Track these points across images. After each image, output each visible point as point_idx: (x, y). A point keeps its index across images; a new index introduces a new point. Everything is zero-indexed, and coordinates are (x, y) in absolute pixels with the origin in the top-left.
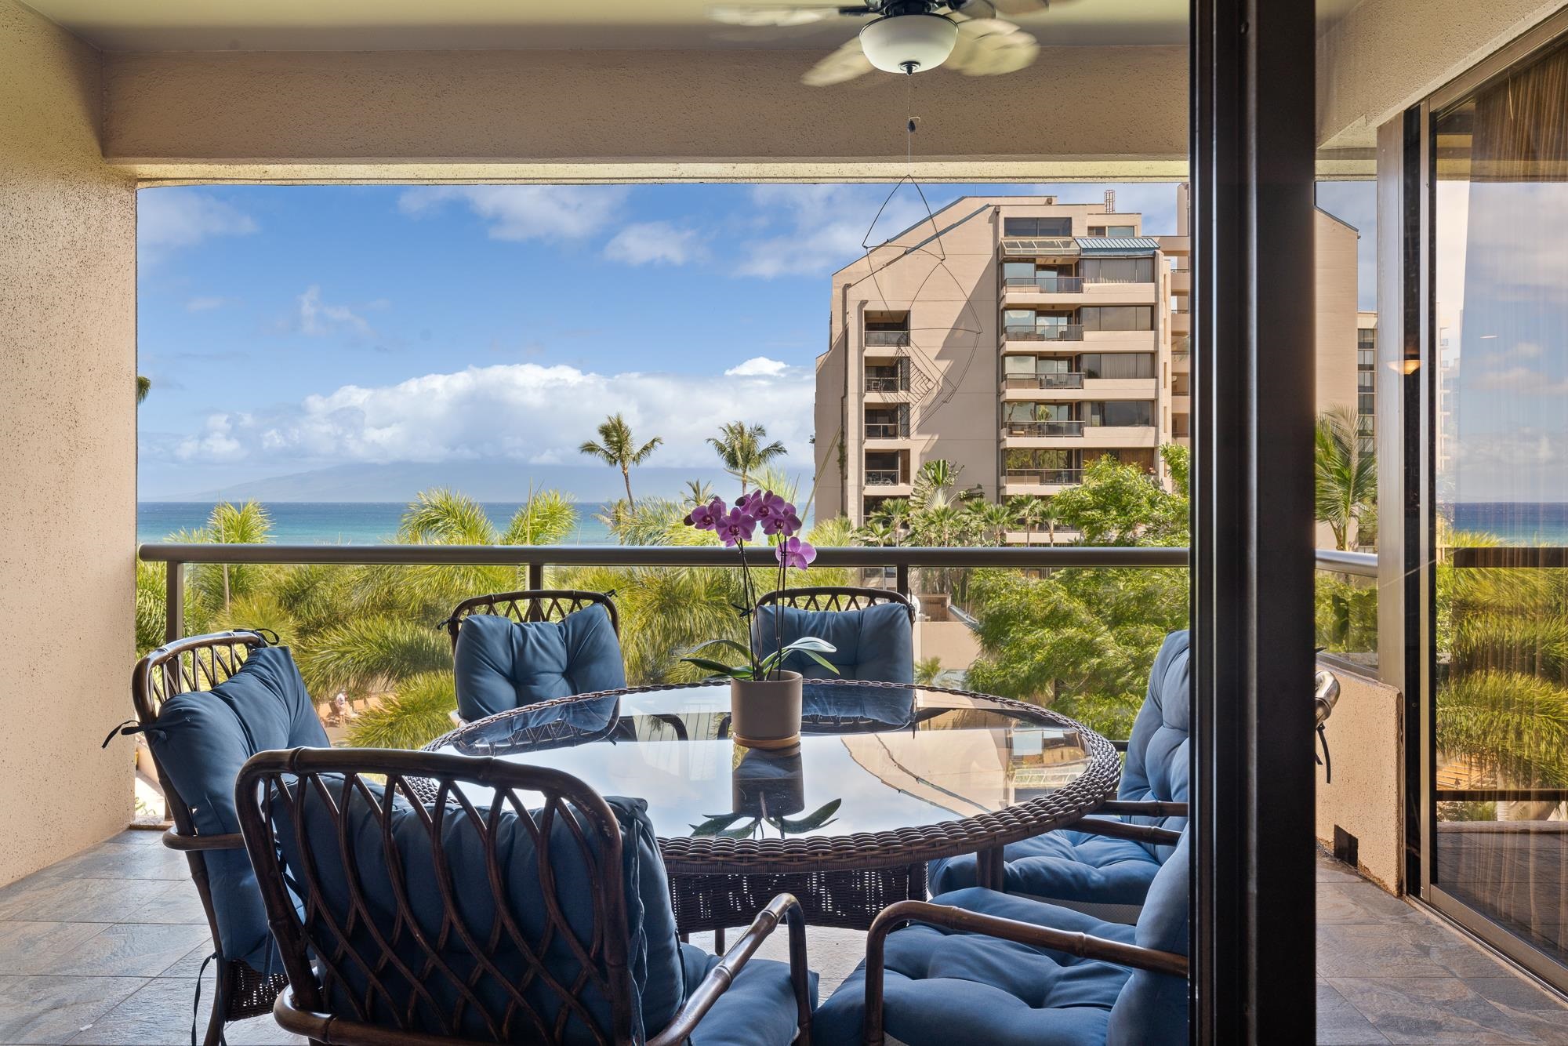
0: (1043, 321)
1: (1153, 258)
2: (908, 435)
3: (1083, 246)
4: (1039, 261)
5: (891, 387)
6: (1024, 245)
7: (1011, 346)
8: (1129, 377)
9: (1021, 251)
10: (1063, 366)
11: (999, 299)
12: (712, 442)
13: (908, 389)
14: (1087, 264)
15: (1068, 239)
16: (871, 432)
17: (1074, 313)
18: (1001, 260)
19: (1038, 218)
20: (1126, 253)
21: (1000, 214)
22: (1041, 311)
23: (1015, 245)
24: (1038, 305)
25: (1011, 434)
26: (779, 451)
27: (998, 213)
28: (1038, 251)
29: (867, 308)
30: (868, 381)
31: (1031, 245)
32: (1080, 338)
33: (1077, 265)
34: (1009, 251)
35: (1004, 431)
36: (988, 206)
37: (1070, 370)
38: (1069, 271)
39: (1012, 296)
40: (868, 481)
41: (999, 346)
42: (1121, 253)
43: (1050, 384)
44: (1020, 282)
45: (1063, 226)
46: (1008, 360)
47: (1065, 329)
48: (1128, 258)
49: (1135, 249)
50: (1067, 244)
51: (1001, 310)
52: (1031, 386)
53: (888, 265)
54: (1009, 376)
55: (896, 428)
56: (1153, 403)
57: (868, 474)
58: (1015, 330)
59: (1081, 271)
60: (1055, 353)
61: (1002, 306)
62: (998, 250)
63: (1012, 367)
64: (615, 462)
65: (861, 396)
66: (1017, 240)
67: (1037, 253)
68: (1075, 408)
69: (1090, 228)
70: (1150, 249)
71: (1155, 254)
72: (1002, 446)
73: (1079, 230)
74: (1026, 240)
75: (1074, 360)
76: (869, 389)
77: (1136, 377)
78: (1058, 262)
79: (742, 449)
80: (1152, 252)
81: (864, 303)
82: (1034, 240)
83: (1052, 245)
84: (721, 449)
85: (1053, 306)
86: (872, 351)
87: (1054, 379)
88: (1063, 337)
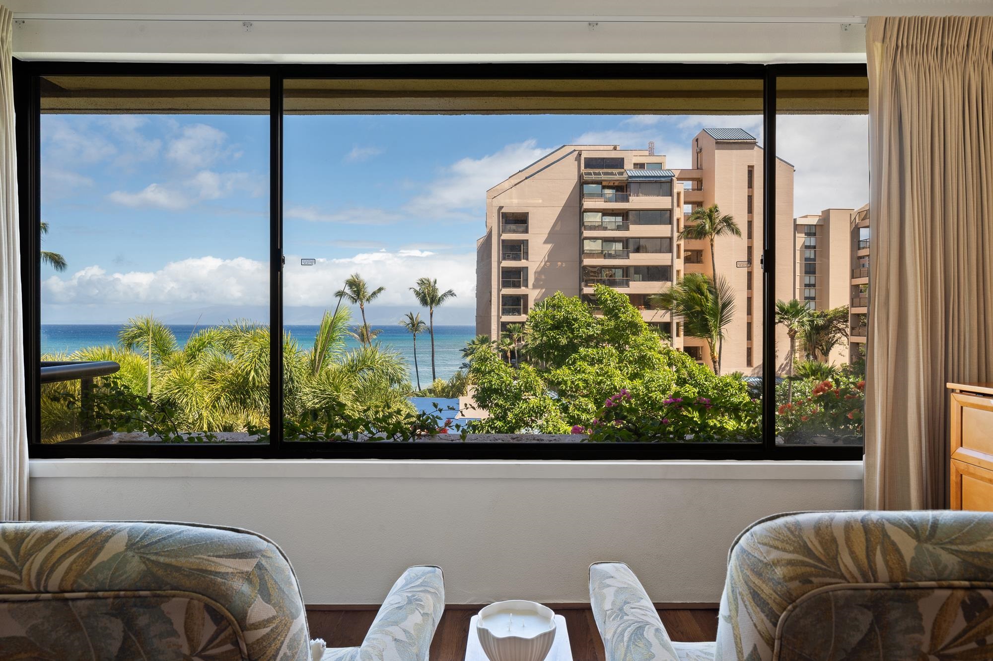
0: (607, 219)
1: (671, 182)
2: (527, 286)
3: (630, 175)
4: (604, 183)
5: (517, 258)
6: (595, 174)
7: (586, 233)
8: (656, 252)
9: (593, 177)
10: (619, 246)
11: (581, 205)
12: (412, 290)
13: (527, 259)
14: (632, 186)
15: (622, 170)
16: (506, 284)
17: (625, 214)
18: (582, 183)
19: (604, 158)
20: (655, 179)
21: (582, 156)
22: (605, 213)
23: (590, 174)
24: (604, 209)
25: (586, 286)
26: (452, 295)
27: (580, 155)
28: (603, 177)
29: (503, 210)
30: (504, 254)
31: (599, 174)
32: (628, 229)
33: (626, 185)
34: (586, 178)
35: (583, 284)
36: (575, 150)
37: (623, 248)
38: (622, 189)
39: (588, 204)
40: (503, 314)
41: (581, 233)
42: (652, 179)
43: (610, 256)
44: (592, 195)
45: (618, 163)
46: (585, 241)
47: (621, 224)
48: (656, 182)
49: (660, 177)
50: (621, 174)
51: (582, 212)
52: (598, 257)
53: (515, 185)
54: (585, 251)
55: (520, 281)
56: (670, 267)
57: (503, 309)
58: (590, 224)
59: (628, 189)
60: (614, 238)
61: (582, 210)
62: (580, 176)
63: (588, 246)
64: (356, 302)
65: (499, 263)
66: (591, 171)
67: (603, 179)
68: (626, 270)
69: (635, 164)
70: (669, 176)
71: (672, 180)
72: (582, 293)
73: (628, 166)
74: (597, 171)
75: (625, 242)
76: (504, 259)
77: (660, 252)
78: (616, 184)
79: (429, 294)
80: (670, 178)
81: (501, 208)
82: (601, 171)
83: (612, 174)
84: (418, 294)
85: (613, 210)
86: (505, 236)
87: (613, 253)
88: (619, 228)
